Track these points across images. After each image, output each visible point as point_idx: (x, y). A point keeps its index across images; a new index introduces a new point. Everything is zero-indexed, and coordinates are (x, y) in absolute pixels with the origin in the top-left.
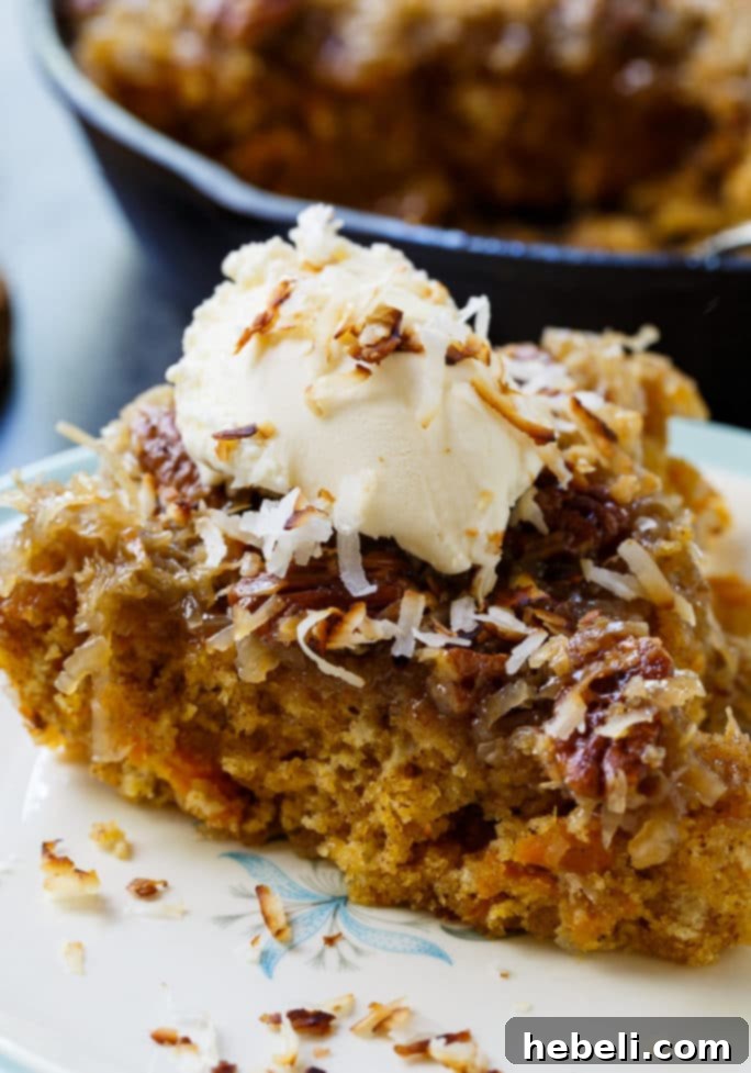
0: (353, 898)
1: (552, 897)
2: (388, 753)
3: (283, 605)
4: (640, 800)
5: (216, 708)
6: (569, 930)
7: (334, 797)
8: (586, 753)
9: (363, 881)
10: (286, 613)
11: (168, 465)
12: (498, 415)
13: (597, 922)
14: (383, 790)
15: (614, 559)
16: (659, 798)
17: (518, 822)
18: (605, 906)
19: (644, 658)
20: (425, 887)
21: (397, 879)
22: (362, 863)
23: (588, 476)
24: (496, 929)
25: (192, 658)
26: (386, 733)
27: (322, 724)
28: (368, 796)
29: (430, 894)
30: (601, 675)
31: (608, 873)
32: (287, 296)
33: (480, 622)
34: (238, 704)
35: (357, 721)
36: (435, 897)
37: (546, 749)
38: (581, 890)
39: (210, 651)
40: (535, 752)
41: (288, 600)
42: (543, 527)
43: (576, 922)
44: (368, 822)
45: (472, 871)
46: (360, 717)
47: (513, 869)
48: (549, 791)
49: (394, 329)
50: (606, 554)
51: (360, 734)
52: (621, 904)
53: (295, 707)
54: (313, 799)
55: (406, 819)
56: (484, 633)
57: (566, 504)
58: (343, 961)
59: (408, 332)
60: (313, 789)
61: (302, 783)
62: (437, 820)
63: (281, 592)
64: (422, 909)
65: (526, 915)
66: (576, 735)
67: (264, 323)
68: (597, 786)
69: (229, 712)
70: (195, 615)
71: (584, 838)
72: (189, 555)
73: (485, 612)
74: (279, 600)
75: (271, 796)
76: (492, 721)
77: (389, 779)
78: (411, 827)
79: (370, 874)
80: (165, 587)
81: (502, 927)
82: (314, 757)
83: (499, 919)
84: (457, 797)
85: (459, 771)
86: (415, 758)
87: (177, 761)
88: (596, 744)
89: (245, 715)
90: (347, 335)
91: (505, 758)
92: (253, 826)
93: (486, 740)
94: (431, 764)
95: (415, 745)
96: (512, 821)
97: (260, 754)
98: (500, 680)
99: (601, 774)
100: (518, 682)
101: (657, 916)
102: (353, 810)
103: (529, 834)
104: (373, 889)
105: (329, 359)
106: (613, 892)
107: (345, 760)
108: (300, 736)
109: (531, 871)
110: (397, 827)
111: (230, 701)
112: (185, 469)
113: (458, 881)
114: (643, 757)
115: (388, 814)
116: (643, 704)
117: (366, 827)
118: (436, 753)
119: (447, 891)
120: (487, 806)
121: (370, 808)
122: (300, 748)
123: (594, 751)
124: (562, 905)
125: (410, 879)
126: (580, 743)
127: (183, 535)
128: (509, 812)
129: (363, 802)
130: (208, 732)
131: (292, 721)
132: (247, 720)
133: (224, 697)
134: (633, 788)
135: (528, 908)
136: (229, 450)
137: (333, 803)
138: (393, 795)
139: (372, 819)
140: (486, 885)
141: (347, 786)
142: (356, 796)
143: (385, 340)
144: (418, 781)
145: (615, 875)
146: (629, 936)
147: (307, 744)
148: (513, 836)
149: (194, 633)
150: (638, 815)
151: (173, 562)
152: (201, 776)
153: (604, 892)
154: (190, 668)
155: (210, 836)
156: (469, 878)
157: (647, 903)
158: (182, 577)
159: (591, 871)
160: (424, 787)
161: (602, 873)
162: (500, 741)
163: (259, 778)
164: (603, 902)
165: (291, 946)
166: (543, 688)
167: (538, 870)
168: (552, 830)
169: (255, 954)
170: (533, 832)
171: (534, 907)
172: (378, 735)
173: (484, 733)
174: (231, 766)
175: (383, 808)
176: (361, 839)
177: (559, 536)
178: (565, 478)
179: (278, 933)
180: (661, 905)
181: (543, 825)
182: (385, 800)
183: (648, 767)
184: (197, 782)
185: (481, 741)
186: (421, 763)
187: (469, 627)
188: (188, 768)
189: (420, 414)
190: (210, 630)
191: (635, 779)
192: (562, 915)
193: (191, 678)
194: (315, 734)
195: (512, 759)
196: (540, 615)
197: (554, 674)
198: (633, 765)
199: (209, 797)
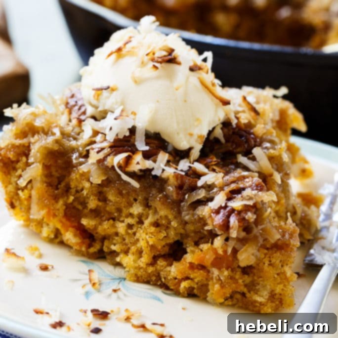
0: (128, 278)
1: (207, 279)
2: (147, 218)
3: (110, 152)
4: (243, 234)
5: (82, 200)
6: (213, 294)
7: (124, 237)
8: (224, 214)
9: (132, 271)
10: (111, 155)
11: (76, 108)
12: (208, 92)
13: (224, 291)
14: (143, 232)
15: (251, 156)
16: (252, 235)
17: (196, 247)
18: (227, 283)
19: (254, 185)
20: (157, 275)
21: (145, 270)
22: (132, 263)
23: (245, 124)
24: (184, 292)
25: (74, 176)
26: (147, 209)
27: (123, 205)
28: (138, 235)
29: (158, 277)
30: (235, 188)
31: (230, 269)
32: (130, 41)
33: (190, 167)
34: (90, 196)
35: (136, 204)
36: (160, 279)
37: (208, 212)
38: (218, 276)
39: (81, 172)
40: (204, 214)
41: (113, 150)
42: (223, 140)
43: (215, 289)
44: (137, 247)
45: (175, 267)
46: (138, 202)
47: (192, 266)
48: (208, 231)
49: (170, 54)
50: (248, 153)
51: (137, 209)
52: (234, 283)
53: (112, 197)
54: (116, 238)
55: (151, 243)
56: (191, 172)
57: (234, 133)
58: (119, 298)
59: (176, 56)
60: (117, 234)
61: (112, 231)
62: (164, 246)
63: (111, 147)
64: (155, 285)
65: (195, 286)
66: (221, 208)
67: (119, 50)
68: (226, 226)
69: (87, 201)
70: (76, 158)
71: (220, 252)
72: (78, 137)
73: (193, 164)
74: (109, 150)
75: (100, 237)
76: (189, 203)
77: (146, 227)
78: (153, 247)
79: (136, 268)
80: (66, 147)
81: (186, 292)
82: (119, 220)
83: (185, 287)
84: (173, 236)
85: (174, 224)
86: (158, 220)
87: (64, 220)
88: (229, 211)
89: (92, 200)
90: (151, 54)
91: (192, 218)
92: (92, 250)
93: (186, 211)
94: (164, 222)
95: (158, 214)
96: (194, 247)
97: (97, 219)
98: (194, 188)
99: (229, 222)
100: (202, 189)
101: (249, 292)
102: (131, 241)
103: (199, 251)
104: (136, 275)
105: (143, 63)
106: (231, 278)
107: (130, 221)
108: (113, 211)
109: (199, 268)
110: (147, 247)
111: (87, 194)
112: (83, 109)
113: (170, 271)
114: (247, 217)
115: (145, 241)
116: (250, 198)
117: (136, 248)
118: (166, 217)
119: (165, 276)
120: (185, 241)
121: (138, 240)
122: (113, 216)
123: (227, 214)
124: (210, 283)
125: (151, 269)
126: (222, 211)
127: (77, 130)
128: (193, 244)
129: (136, 238)
130: (78, 210)
131: (111, 204)
132: (93, 203)
133: (85, 192)
134: (241, 229)
135: (197, 284)
136: (98, 95)
137: (124, 239)
138: (147, 234)
139: (138, 245)
140: (181, 273)
141: (130, 231)
142: (133, 236)
143: (165, 56)
144: (158, 229)
145: (233, 270)
146: (238, 300)
147: (116, 214)
148: (193, 252)
149: (75, 165)
150: (242, 241)
151: (71, 139)
152: (73, 227)
153: (228, 277)
154: (73, 180)
155: (74, 254)
156: (174, 270)
157: (246, 286)
158: (73, 143)
159: (223, 267)
160: (160, 232)
161: (227, 269)
162: (191, 212)
163: (96, 228)
164: (227, 281)
165: (99, 291)
166: (211, 192)
167: (202, 267)
168: (208, 249)
169: (83, 291)
170: (201, 250)
171: (199, 284)
172: (144, 210)
173: (185, 208)
174: (84, 222)
175: (143, 240)
176: (133, 254)
177: (229, 144)
178: (234, 122)
179: (94, 284)
180: (252, 287)
181: (205, 247)
182: (144, 236)
183: (248, 221)
184: (71, 229)
185: (184, 211)
186: (159, 221)
187: (186, 168)
188: (68, 223)
189: (176, 85)
190: (81, 164)
191: (241, 224)
192: (210, 287)
193: (73, 185)
194: (119, 211)
195: (195, 219)
196: (215, 167)
197: (216, 187)
198: (242, 220)
199: (75, 235)
